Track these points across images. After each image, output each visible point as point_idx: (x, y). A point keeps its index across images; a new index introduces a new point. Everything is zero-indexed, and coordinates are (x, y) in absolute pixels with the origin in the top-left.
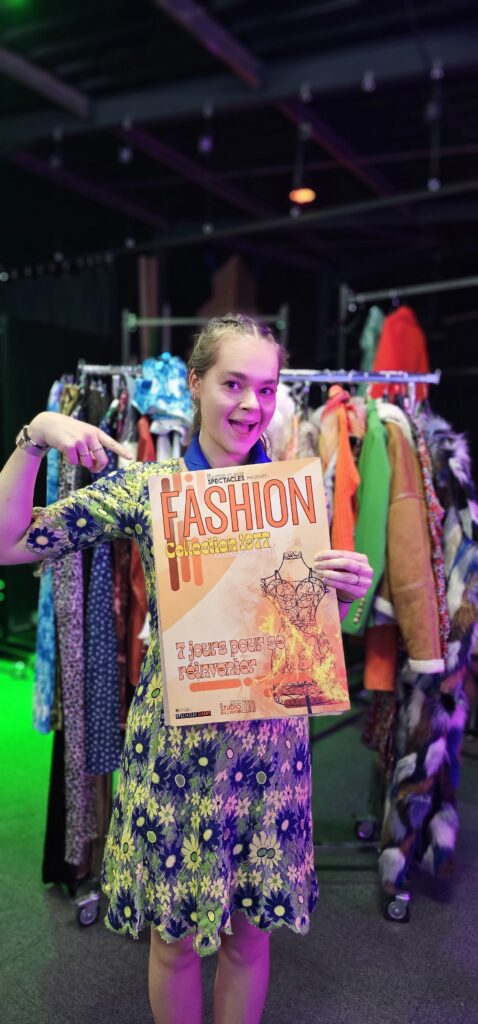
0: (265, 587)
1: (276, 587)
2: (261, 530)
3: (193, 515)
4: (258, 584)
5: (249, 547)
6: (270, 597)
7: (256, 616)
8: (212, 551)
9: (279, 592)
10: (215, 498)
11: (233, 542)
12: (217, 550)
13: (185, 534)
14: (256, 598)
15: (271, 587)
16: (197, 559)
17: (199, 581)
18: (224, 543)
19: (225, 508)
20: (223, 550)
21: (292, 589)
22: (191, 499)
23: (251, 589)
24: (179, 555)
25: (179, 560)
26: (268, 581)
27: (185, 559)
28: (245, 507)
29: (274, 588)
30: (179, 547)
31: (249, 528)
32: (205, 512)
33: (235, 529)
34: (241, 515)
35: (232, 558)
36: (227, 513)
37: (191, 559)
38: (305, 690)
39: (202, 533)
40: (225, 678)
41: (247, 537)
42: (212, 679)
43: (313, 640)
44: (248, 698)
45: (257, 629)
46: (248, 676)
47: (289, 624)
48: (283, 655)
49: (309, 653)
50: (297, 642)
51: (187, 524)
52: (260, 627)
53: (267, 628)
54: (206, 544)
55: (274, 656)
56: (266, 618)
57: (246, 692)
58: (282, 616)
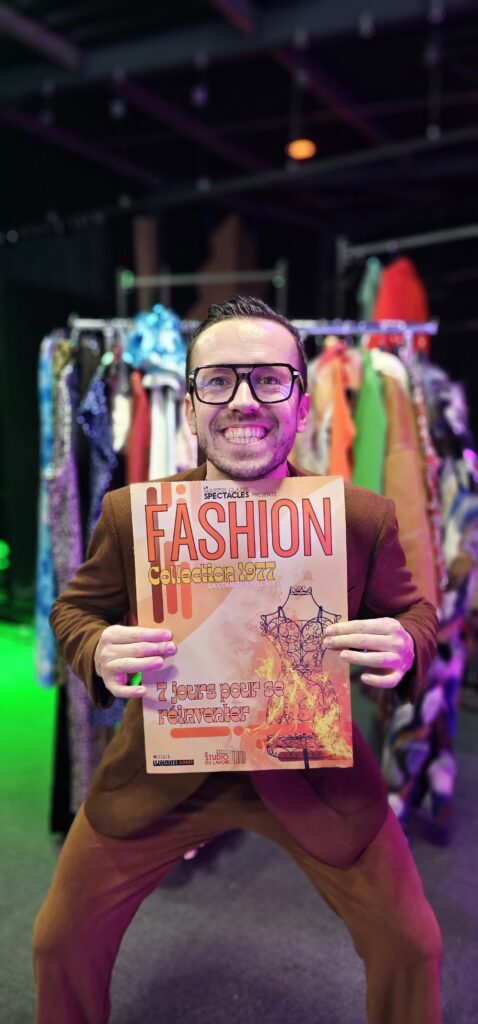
0: (265, 625)
1: (278, 626)
2: (264, 559)
3: (183, 535)
4: (258, 621)
5: (250, 577)
6: (270, 637)
7: (253, 658)
8: (205, 579)
9: (282, 631)
10: (212, 516)
11: (230, 570)
12: (211, 579)
13: (173, 557)
14: (253, 638)
15: (272, 625)
16: (187, 589)
17: (187, 614)
18: (220, 571)
19: (223, 530)
20: (218, 579)
21: (296, 629)
22: (182, 516)
23: (249, 627)
24: (165, 581)
25: (164, 588)
26: (269, 618)
27: (172, 588)
28: (247, 529)
29: (276, 626)
30: (165, 573)
31: (251, 555)
32: (199, 533)
33: (234, 555)
34: (242, 539)
35: (228, 590)
36: (226, 535)
37: (178, 587)
38: (303, 743)
39: (194, 558)
40: (212, 725)
41: (249, 566)
42: (197, 725)
43: (317, 689)
44: (237, 748)
45: (253, 673)
46: (239, 724)
47: (290, 669)
48: (282, 703)
49: (311, 702)
50: (298, 690)
51: (176, 546)
52: (256, 671)
53: (265, 673)
54: (198, 571)
55: (270, 704)
56: (264, 661)
57: (235, 742)
58: (283, 659)
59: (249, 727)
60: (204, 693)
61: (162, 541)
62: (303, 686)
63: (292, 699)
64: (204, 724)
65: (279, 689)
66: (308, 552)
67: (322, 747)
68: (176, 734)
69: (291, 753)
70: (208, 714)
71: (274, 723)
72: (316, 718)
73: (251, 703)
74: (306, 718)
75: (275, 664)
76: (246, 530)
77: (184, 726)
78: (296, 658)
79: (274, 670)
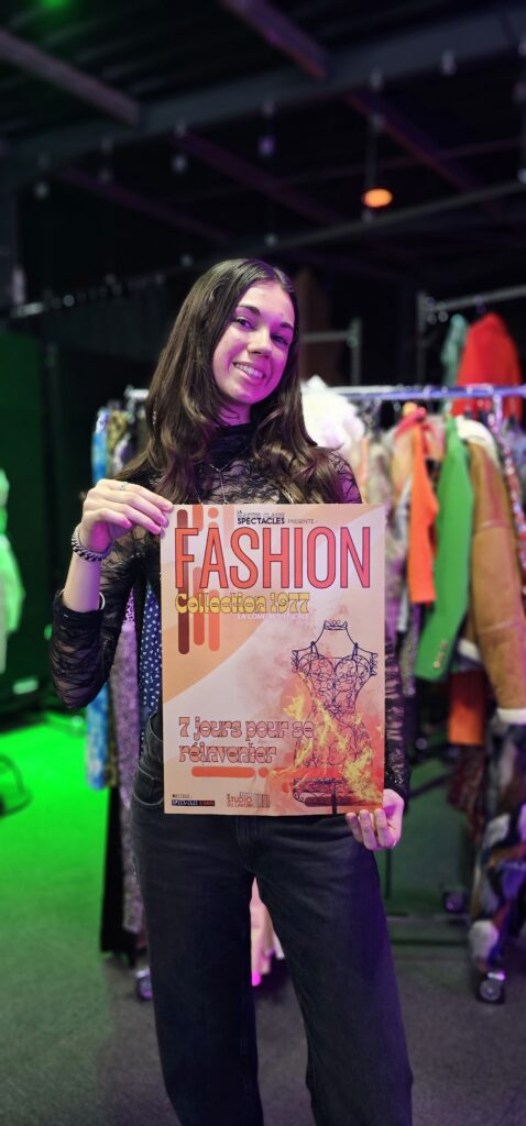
0: (296, 661)
1: (310, 663)
2: (298, 590)
3: (214, 561)
4: (289, 657)
5: (282, 609)
6: (301, 674)
7: (282, 696)
8: (235, 609)
9: (314, 668)
10: (245, 542)
11: (261, 600)
12: (241, 609)
13: (203, 583)
14: (284, 673)
15: (304, 661)
16: (215, 618)
17: (214, 646)
18: (251, 601)
19: (256, 556)
20: (249, 609)
21: (330, 667)
22: (213, 541)
23: (279, 662)
24: (193, 610)
25: (191, 616)
26: (301, 654)
27: (199, 616)
28: (282, 558)
29: (307, 663)
30: (193, 600)
31: (285, 585)
32: (230, 559)
33: (267, 585)
34: (276, 567)
35: (259, 622)
36: (259, 564)
37: (206, 616)
38: (332, 788)
39: (224, 585)
40: (237, 764)
41: (281, 597)
42: (219, 764)
43: (349, 732)
44: (262, 790)
45: (282, 712)
46: (265, 765)
47: (321, 708)
48: (311, 745)
49: (342, 745)
50: (329, 732)
51: (206, 572)
52: (285, 709)
53: (294, 712)
54: (227, 600)
55: (298, 745)
56: (294, 700)
57: (259, 785)
58: (313, 698)
59: (276, 769)
60: (229, 730)
61: (191, 566)
62: (334, 727)
63: (322, 742)
64: (227, 763)
65: (308, 730)
66: (344, 585)
67: (351, 792)
68: (197, 772)
69: (318, 799)
70: (233, 754)
71: (303, 766)
72: (347, 763)
73: (279, 744)
74: (335, 762)
75: (305, 704)
76: (279, 558)
77: (206, 764)
78: (328, 698)
79: (304, 710)
